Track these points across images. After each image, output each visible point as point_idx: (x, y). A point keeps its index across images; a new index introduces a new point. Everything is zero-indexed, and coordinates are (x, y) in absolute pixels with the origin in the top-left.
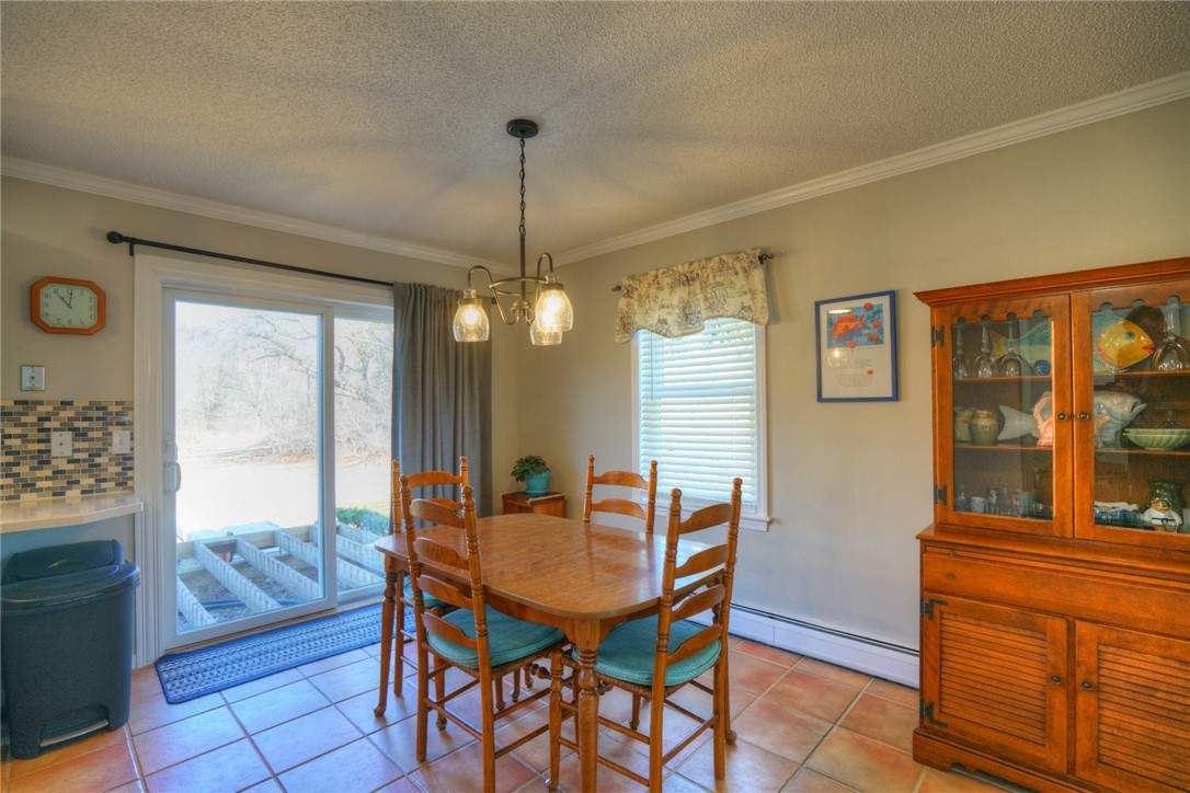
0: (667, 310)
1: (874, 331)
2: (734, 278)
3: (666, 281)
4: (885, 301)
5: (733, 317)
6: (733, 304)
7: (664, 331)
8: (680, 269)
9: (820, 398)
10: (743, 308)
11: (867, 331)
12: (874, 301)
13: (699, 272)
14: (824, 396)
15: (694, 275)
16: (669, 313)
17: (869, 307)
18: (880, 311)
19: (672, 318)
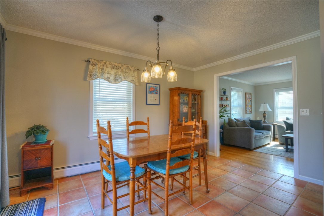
0: (110, 75)
1: (156, 91)
2: (130, 72)
3: (109, 66)
4: (158, 86)
5: (130, 82)
6: (130, 79)
7: (109, 81)
8: (115, 64)
9: (147, 104)
10: (132, 80)
11: (155, 91)
12: (157, 86)
13: (121, 67)
14: (148, 103)
15: (119, 67)
16: (110, 76)
17: (156, 87)
18: (157, 88)
19: (112, 78)
